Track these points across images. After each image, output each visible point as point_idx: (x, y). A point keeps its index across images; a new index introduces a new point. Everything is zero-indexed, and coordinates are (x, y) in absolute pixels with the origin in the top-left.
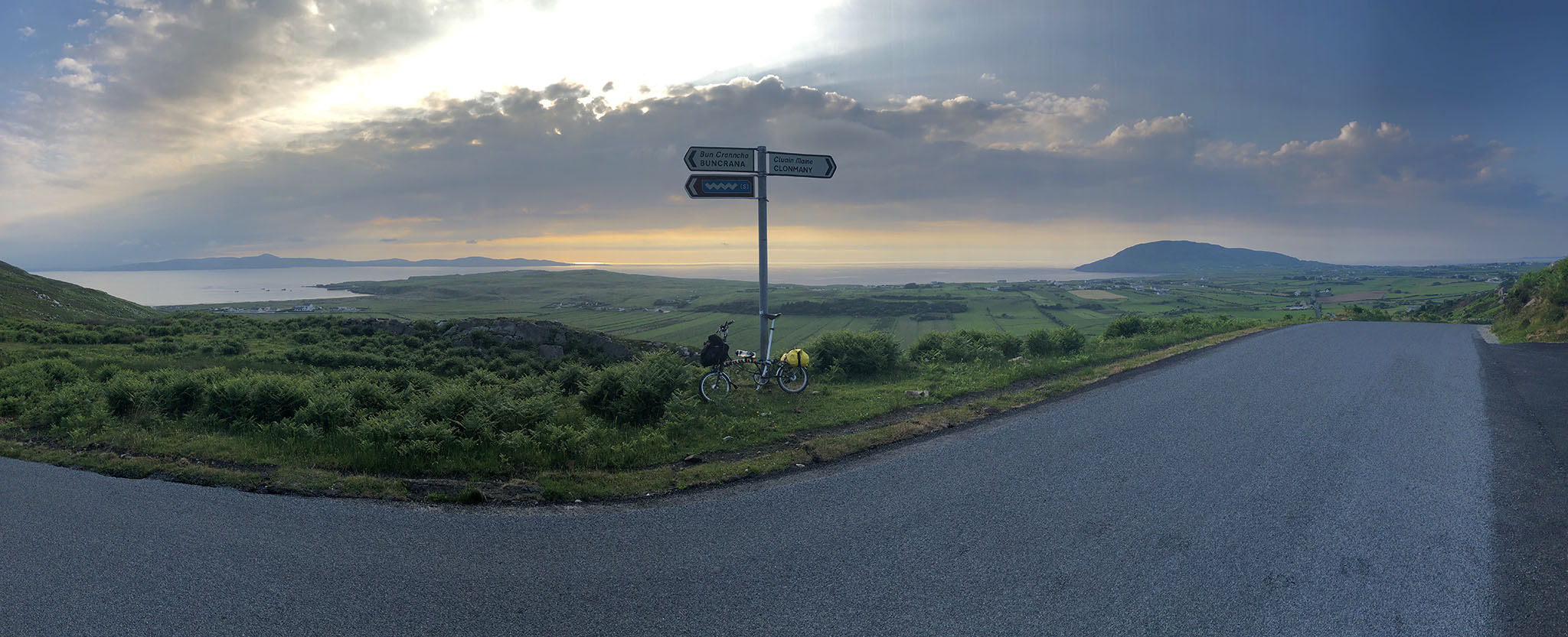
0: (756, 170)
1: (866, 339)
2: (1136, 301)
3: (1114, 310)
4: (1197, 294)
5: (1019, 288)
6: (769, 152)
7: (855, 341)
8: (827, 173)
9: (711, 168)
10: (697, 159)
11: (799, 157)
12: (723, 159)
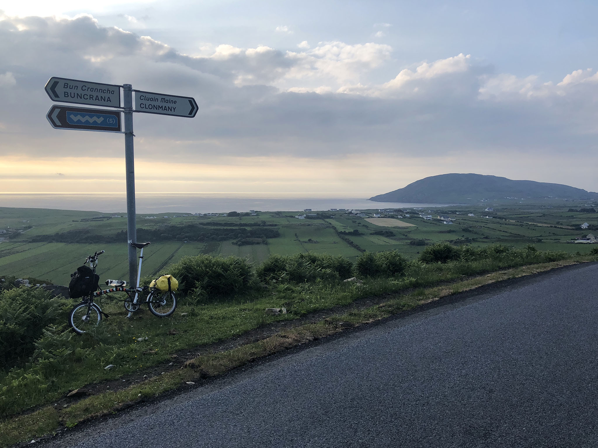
0: (122, 105)
1: (224, 263)
2: (425, 229)
3: (404, 237)
4: (483, 224)
5: (323, 216)
6: (135, 91)
7: (214, 265)
8: (190, 113)
9: (75, 99)
10: (59, 89)
11: (163, 97)
12: (89, 93)
